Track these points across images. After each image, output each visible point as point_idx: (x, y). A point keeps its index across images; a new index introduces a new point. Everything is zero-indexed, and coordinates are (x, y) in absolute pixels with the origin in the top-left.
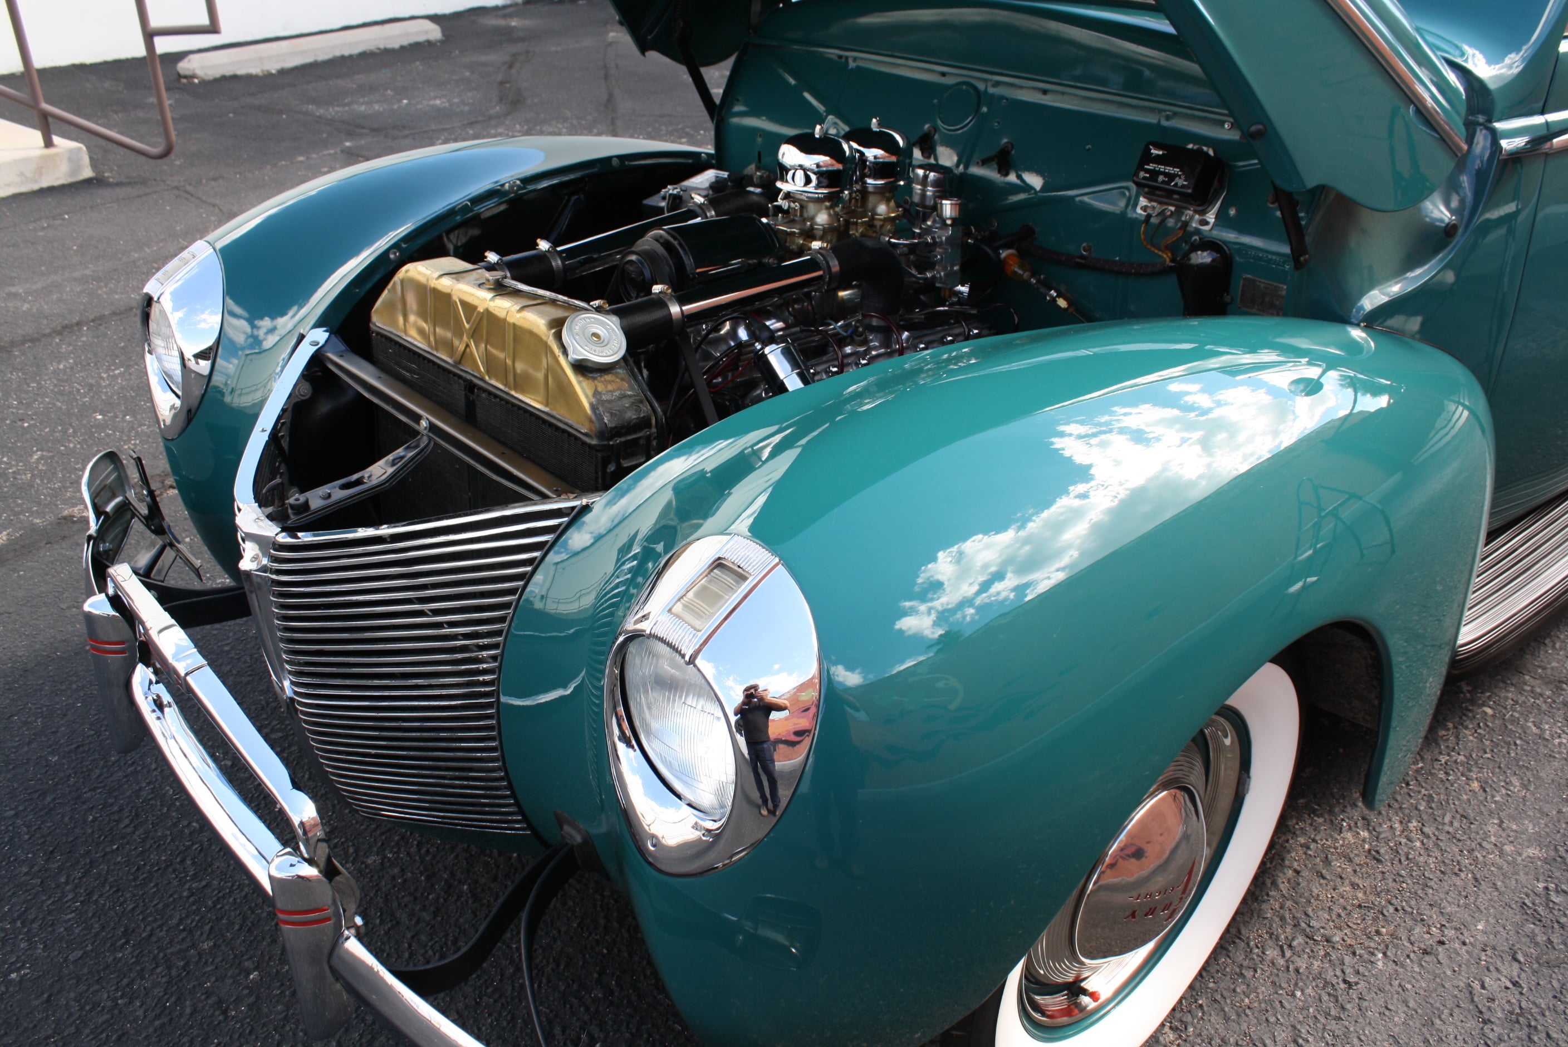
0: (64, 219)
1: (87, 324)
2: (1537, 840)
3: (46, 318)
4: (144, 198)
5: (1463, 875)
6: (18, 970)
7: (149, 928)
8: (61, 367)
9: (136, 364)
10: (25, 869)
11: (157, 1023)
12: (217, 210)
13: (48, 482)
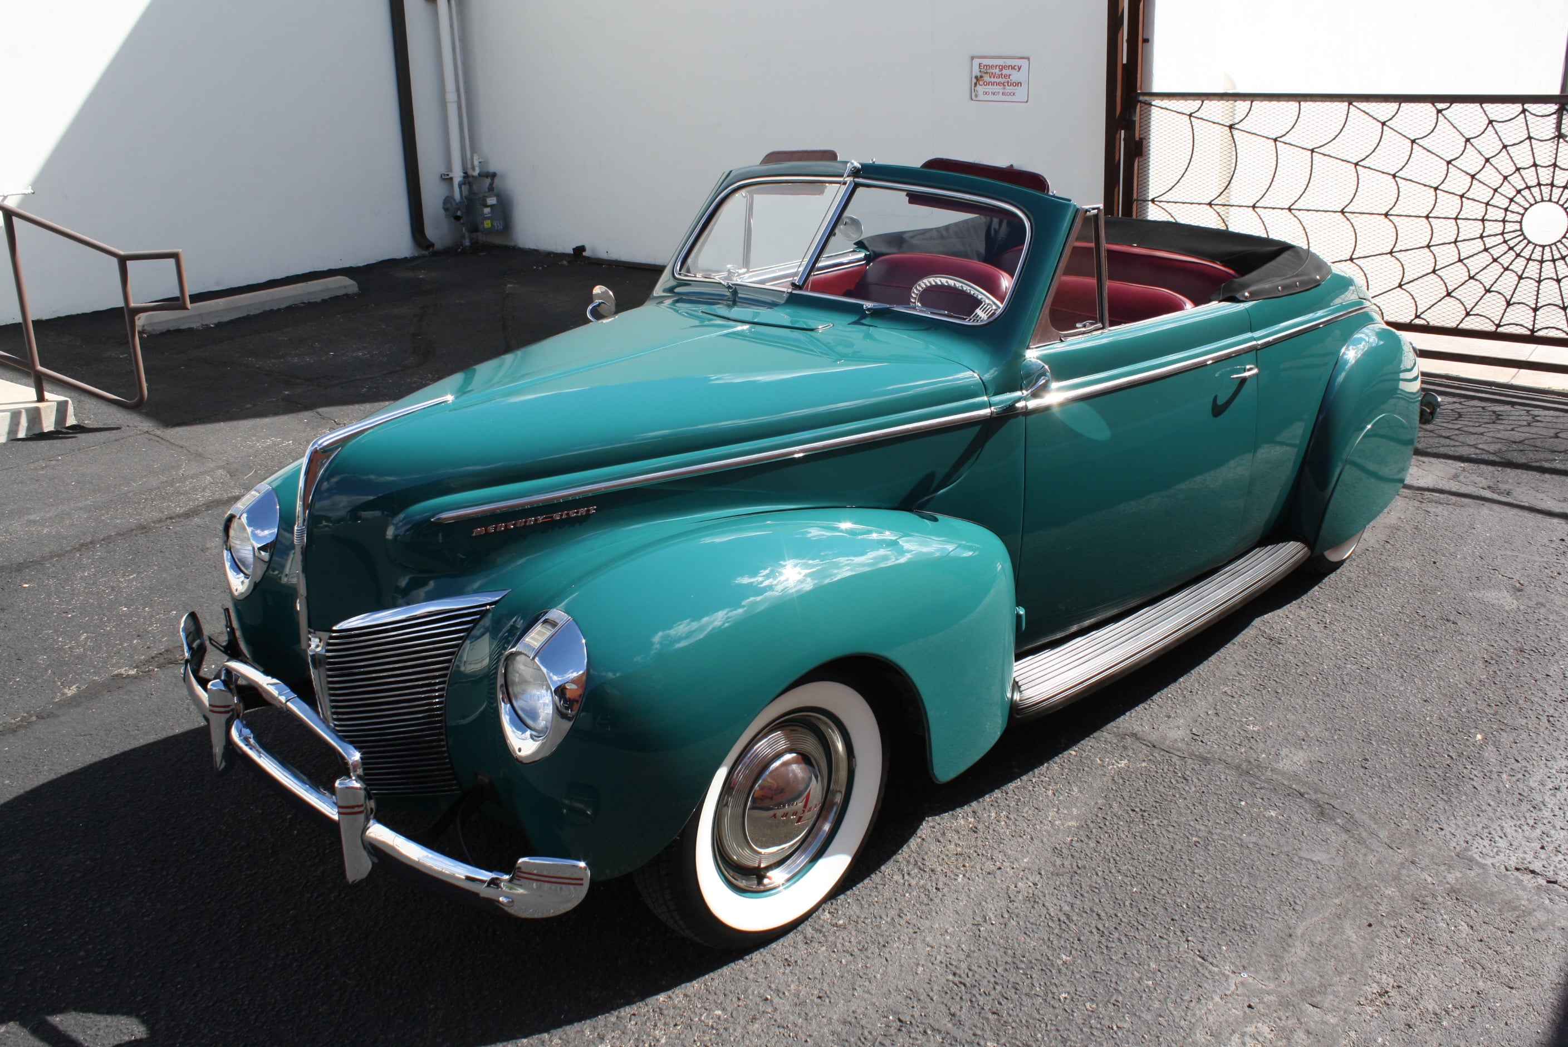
0: (58, 460)
1: (99, 542)
2: (1077, 818)
3: (66, 538)
4: (122, 441)
5: (1024, 837)
6: (148, 916)
7: (224, 894)
8: (86, 574)
9: (145, 571)
10: (139, 869)
11: (238, 935)
12: (185, 451)
13: (97, 654)
